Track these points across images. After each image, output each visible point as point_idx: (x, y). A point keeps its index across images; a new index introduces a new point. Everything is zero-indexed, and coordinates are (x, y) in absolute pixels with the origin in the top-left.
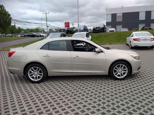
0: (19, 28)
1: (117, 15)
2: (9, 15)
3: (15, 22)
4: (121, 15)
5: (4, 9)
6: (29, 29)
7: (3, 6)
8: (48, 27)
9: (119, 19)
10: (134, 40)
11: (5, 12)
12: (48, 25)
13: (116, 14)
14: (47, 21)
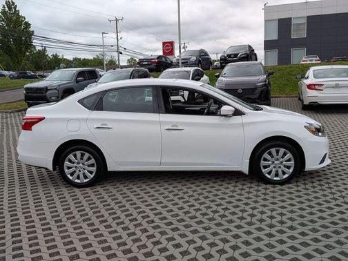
0: (55, 57)
1: (293, 22)
2: (28, 25)
3: (43, 42)
4: (305, 21)
5: (15, 11)
6: (80, 59)
7: (13, 4)
8: (121, 53)
9: (299, 33)
10: (310, 87)
11: (19, 17)
12: (121, 50)
13: (291, 18)
14: (119, 38)
